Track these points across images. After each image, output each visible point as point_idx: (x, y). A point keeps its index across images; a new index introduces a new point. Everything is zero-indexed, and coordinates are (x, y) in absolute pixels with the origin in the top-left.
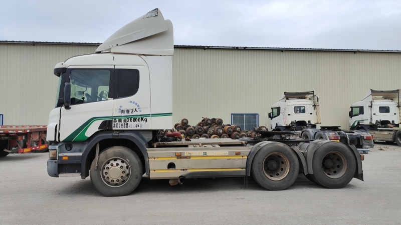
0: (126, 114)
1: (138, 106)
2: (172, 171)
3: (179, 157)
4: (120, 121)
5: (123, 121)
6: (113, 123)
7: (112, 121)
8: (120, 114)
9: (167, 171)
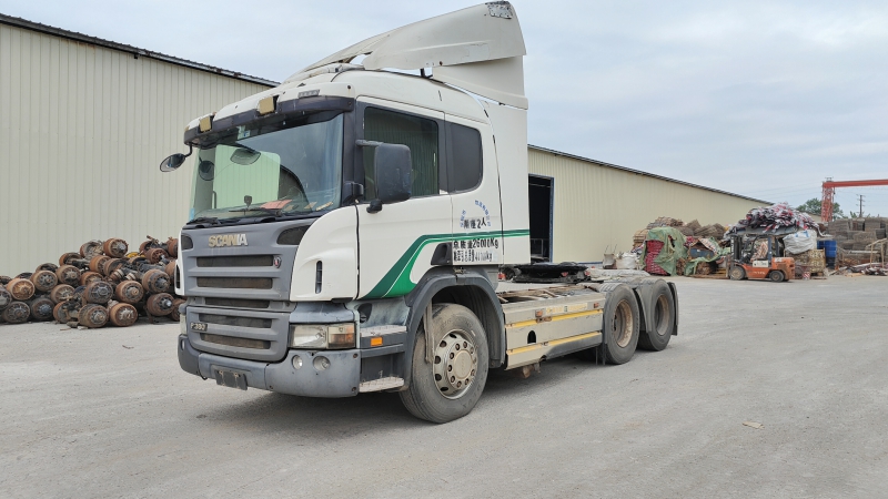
0: (470, 230)
1: (487, 213)
2: (533, 347)
3: (539, 319)
4: (463, 244)
5: (467, 245)
6: (454, 250)
7: (451, 244)
8: (463, 230)
9: (526, 350)
